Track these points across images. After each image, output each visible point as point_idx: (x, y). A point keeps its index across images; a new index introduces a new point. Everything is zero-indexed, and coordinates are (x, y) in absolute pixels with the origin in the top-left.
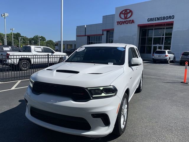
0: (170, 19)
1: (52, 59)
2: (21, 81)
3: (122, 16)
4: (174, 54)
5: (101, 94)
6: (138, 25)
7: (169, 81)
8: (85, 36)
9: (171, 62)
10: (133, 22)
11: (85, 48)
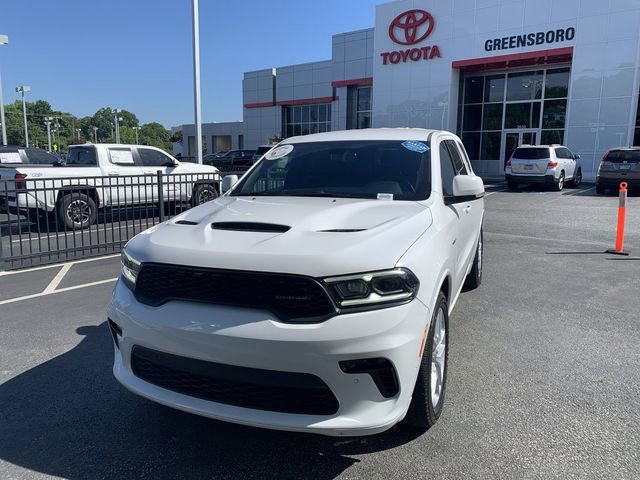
0: (562, 40)
1: (171, 187)
2: (71, 264)
3: (400, 34)
4: (576, 158)
5: (366, 296)
6: (454, 63)
7: (567, 247)
8: (274, 104)
9: (569, 184)
10: (436, 52)
11: (292, 147)
